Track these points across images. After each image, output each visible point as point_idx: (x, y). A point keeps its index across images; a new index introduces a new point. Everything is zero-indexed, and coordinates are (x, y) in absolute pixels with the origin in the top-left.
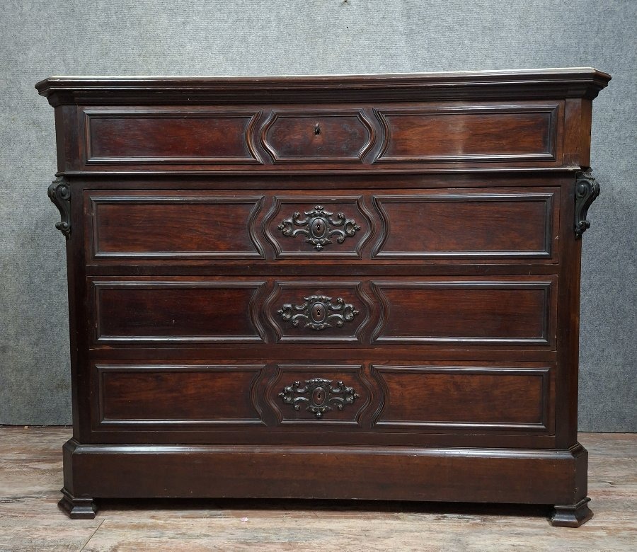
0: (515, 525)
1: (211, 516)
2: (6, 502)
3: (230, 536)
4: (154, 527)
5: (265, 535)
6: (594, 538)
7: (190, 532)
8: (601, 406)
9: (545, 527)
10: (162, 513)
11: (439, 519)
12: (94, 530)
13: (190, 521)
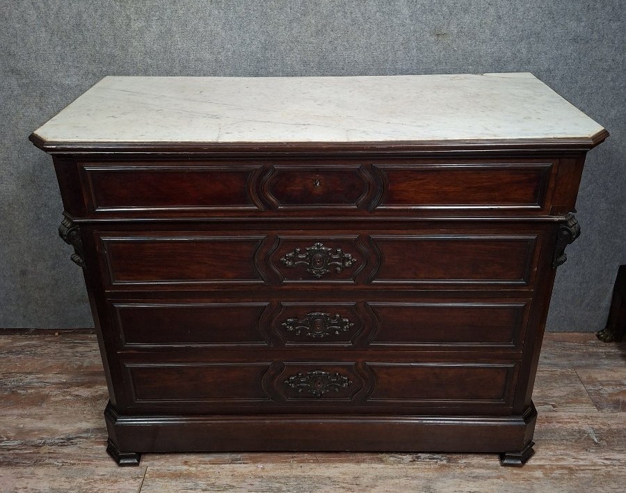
0: (473, 466)
1: (233, 462)
2: (62, 445)
3: (250, 487)
4: (188, 476)
5: (277, 485)
6: (533, 480)
7: (218, 483)
8: (556, 312)
9: (496, 468)
10: (193, 458)
11: (414, 461)
12: (141, 480)
13: (216, 468)
